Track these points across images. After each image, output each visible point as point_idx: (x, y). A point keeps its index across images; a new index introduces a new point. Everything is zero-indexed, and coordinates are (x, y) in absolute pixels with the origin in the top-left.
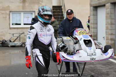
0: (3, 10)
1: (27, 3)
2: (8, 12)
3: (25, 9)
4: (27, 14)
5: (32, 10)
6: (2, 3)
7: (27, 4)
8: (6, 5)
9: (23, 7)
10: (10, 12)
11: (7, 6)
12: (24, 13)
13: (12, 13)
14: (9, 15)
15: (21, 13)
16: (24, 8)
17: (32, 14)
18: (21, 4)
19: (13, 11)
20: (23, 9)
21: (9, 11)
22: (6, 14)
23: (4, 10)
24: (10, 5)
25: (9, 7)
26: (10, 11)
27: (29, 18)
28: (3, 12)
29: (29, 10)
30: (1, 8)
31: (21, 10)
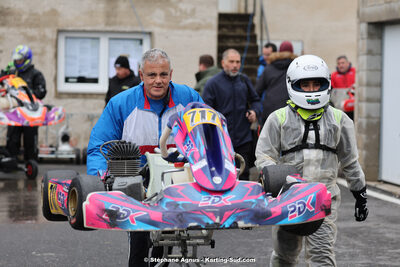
0: (31, 25)
2: (50, 33)
3: (114, 24)
4: (123, 43)
5: (139, 29)
7: (123, 6)
8: (44, 5)
9: (110, 15)
10: (60, 32)
11: (47, 9)
12: (111, 39)
13: (67, 38)
14: (56, 46)
15: (98, 39)
16: (113, 19)
17: (141, 42)
18: (102, 6)
19: (70, 28)
20: (107, 24)
21: (55, 29)
22: (43, 39)
23: (37, 26)
24: (60, 9)
25: (54, 12)
26: (61, 28)
28: (32, 32)
29: (128, 29)
30: (24, 17)
31: (101, 27)
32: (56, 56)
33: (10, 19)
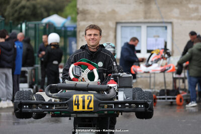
0: (101, 20)
1: (156, 4)
2: (112, 24)
4: (155, 29)
5: (165, 20)
6: (99, 3)
7: (154, 7)
8: (108, 8)
9: (147, 13)
10: (117, 23)
11: (110, 10)
12: (148, 27)
13: (122, 27)
14: (115, 32)
15: (140, 27)
16: (148, 15)
17: (166, 28)
18: (141, 8)
19: (123, 21)
20: (145, 18)
21: (115, 22)
22: (108, 27)
23: (104, 20)
24: (117, 9)
25: (114, 12)
26: (118, 21)
27: (158, 37)
28: (101, 24)
29: (158, 20)
30: (97, 15)
31: (142, 20)
32: (115, 37)
33: (88, 16)
